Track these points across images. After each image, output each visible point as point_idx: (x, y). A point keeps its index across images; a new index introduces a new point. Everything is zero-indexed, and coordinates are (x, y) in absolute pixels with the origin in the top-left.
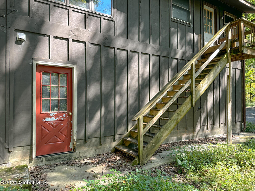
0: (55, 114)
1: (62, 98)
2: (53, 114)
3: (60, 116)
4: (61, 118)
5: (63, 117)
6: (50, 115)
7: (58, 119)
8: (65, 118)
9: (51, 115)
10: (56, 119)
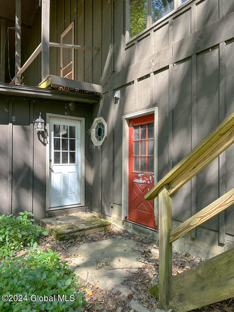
0: (142, 175)
1: (150, 155)
2: (141, 174)
3: (146, 178)
4: (148, 180)
5: (149, 180)
6: (138, 175)
7: (145, 181)
8: (151, 182)
9: (140, 175)
10: (143, 182)
